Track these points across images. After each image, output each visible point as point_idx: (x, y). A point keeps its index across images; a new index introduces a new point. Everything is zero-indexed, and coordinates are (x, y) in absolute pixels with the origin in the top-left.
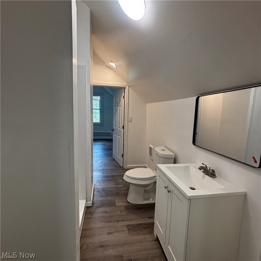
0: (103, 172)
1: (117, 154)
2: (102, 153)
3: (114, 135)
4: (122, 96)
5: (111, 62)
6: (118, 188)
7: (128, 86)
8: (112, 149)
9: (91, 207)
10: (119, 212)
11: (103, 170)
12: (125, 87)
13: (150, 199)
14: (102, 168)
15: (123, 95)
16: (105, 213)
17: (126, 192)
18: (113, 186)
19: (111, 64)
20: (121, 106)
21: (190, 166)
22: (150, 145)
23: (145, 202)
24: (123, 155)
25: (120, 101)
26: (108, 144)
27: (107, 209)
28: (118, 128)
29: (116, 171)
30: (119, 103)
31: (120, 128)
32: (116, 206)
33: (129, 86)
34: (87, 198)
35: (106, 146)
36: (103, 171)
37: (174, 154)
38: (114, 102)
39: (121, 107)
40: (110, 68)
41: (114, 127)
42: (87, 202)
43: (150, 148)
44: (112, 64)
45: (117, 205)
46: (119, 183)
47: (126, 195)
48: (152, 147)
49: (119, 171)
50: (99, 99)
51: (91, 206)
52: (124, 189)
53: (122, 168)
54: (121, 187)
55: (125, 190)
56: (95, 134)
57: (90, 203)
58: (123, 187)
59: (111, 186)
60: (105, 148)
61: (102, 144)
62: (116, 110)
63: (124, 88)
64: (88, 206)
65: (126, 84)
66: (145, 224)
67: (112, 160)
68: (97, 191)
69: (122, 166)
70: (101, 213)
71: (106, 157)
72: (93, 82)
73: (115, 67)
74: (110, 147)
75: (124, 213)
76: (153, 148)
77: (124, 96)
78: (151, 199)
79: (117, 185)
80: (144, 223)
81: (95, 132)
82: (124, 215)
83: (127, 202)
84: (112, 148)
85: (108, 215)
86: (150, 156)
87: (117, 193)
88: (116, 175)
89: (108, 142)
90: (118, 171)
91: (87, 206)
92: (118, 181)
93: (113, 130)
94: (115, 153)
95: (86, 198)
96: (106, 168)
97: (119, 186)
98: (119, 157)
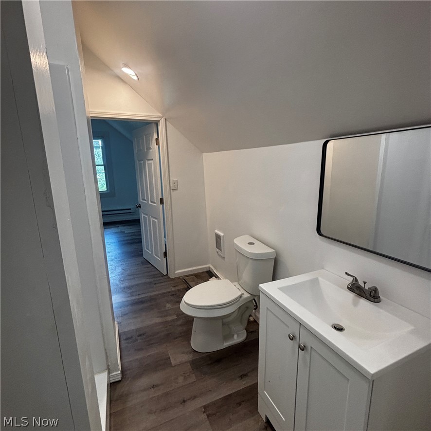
0: (131, 293)
1: (152, 252)
2: (119, 252)
3: (143, 215)
4: (152, 139)
5: (126, 66)
6: (166, 322)
7: (163, 120)
8: (139, 241)
9: (119, 381)
10: (181, 380)
11: (129, 288)
12: (159, 121)
13: (233, 336)
14: (127, 284)
15: (155, 136)
16: (153, 390)
17: (184, 328)
18: (157, 321)
19: (126, 70)
20: (152, 160)
21: (320, 279)
22: (216, 231)
23: (226, 344)
24: (165, 254)
25: (149, 148)
26: (128, 230)
27: (155, 378)
28: (150, 203)
29: (157, 285)
30: (146, 154)
31: (155, 203)
32: (172, 366)
33: (165, 119)
34: (108, 366)
35: (125, 235)
36: (130, 291)
37: (273, 251)
38: (136, 151)
39: (151, 162)
40: (122, 80)
41: (141, 200)
42: (111, 375)
43: (218, 237)
44: (128, 72)
45: (173, 362)
46: (166, 311)
47: (187, 335)
48: (221, 234)
49: (162, 284)
50: (100, 145)
51: (120, 379)
52: (179, 322)
53: (165, 277)
54: (173, 321)
55: (181, 325)
56: (105, 213)
57: (117, 374)
58: (177, 320)
59: (153, 322)
60: (124, 241)
61: (117, 233)
62: (142, 168)
63: (157, 123)
64: (114, 381)
65: (161, 115)
66: (238, 393)
67: (142, 263)
68: (127, 339)
69: (165, 274)
70: (145, 390)
71: (130, 260)
72: (90, 110)
73: (135, 78)
74: (134, 237)
75: (193, 378)
76: (224, 236)
77: (157, 140)
78: (235, 337)
79: (165, 316)
80: (234, 391)
81: (103, 210)
82: (193, 383)
83: (191, 353)
84: (141, 239)
85: (160, 393)
86: (218, 250)
87: (168, 335)
88: (159, 295)
89: (129, 227)
90: (160, 284)
91: (112, 381)
92: (165, 306)
93: (140, 207)
94: (148, 249)
95: (105, 367)
96: (134, 282)
97: (169, 318)
98: (158, 257)
